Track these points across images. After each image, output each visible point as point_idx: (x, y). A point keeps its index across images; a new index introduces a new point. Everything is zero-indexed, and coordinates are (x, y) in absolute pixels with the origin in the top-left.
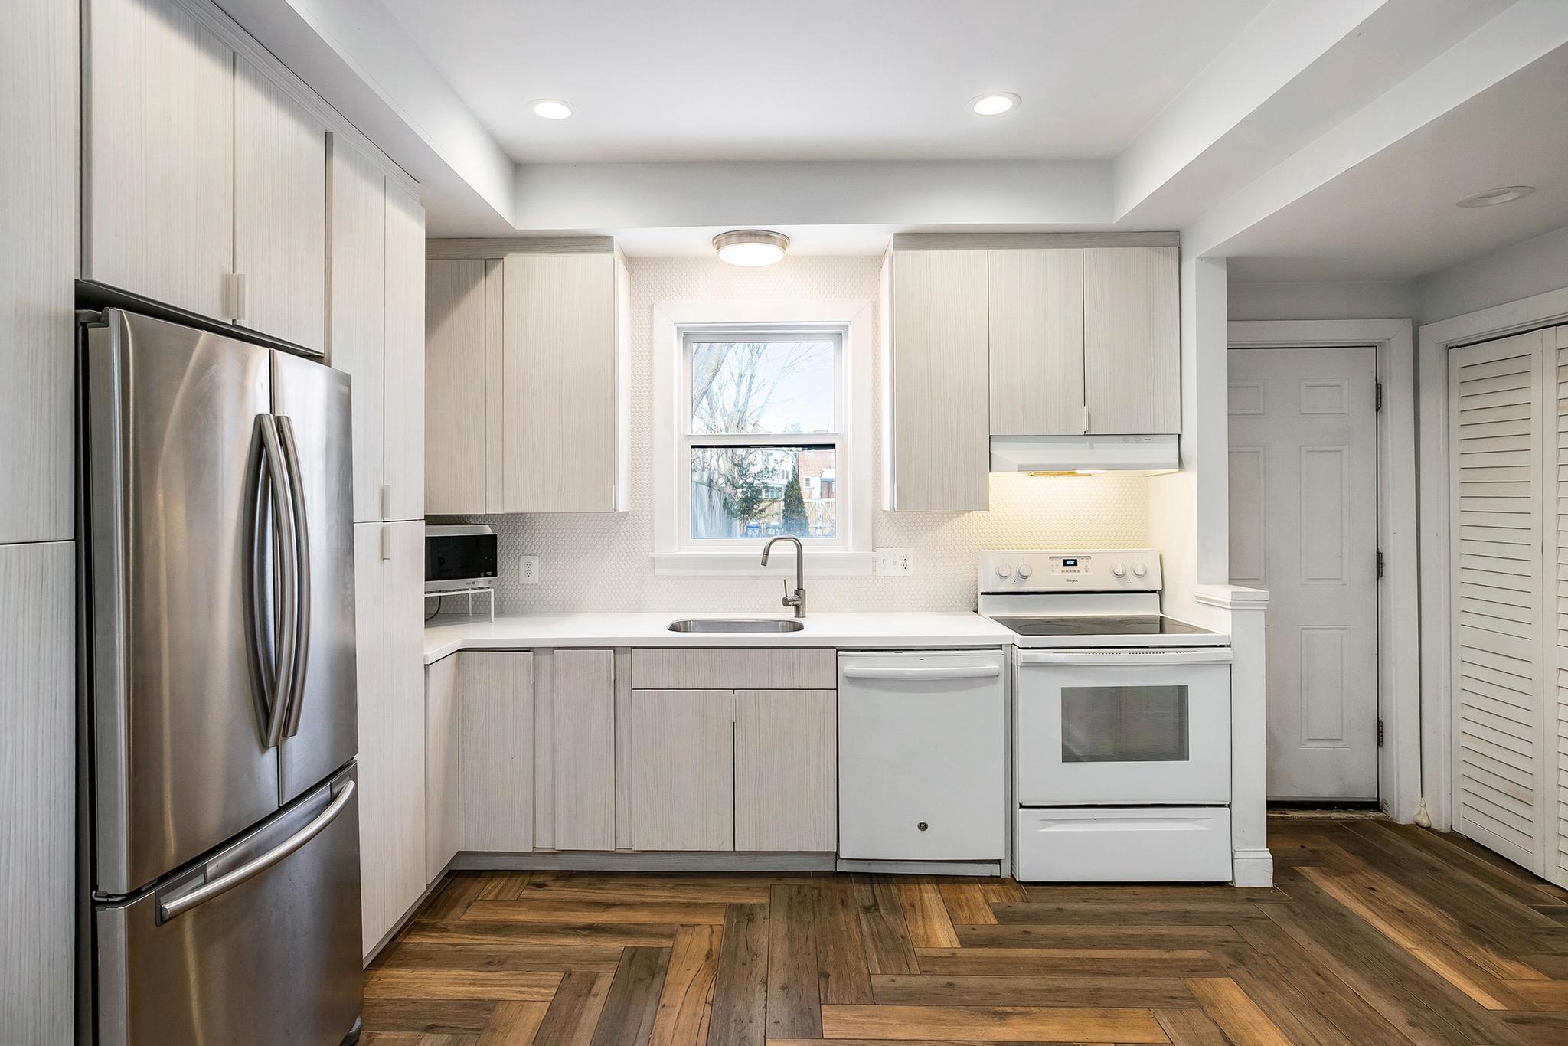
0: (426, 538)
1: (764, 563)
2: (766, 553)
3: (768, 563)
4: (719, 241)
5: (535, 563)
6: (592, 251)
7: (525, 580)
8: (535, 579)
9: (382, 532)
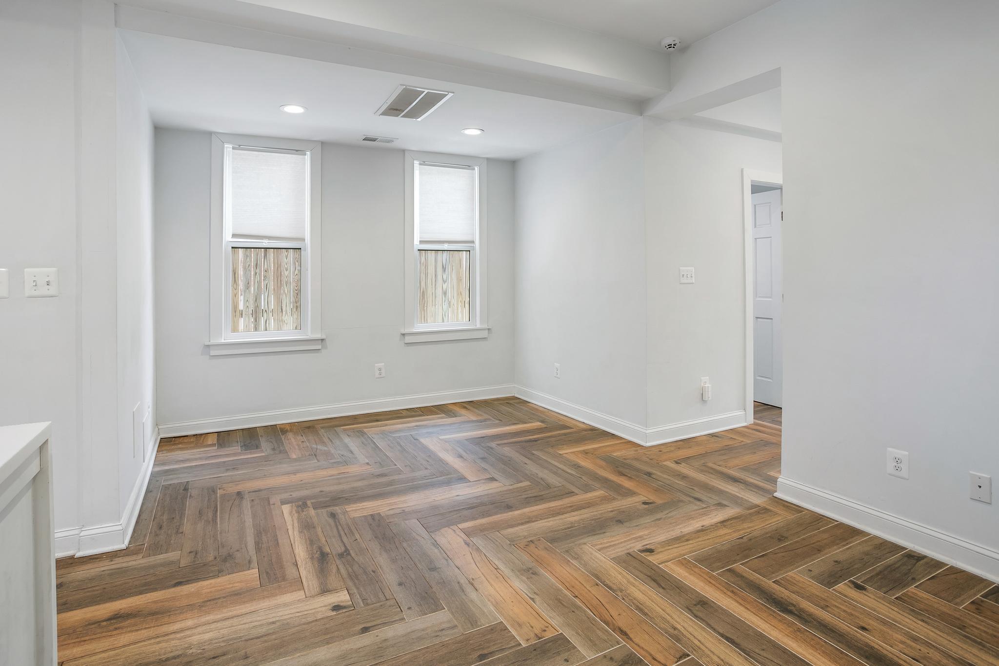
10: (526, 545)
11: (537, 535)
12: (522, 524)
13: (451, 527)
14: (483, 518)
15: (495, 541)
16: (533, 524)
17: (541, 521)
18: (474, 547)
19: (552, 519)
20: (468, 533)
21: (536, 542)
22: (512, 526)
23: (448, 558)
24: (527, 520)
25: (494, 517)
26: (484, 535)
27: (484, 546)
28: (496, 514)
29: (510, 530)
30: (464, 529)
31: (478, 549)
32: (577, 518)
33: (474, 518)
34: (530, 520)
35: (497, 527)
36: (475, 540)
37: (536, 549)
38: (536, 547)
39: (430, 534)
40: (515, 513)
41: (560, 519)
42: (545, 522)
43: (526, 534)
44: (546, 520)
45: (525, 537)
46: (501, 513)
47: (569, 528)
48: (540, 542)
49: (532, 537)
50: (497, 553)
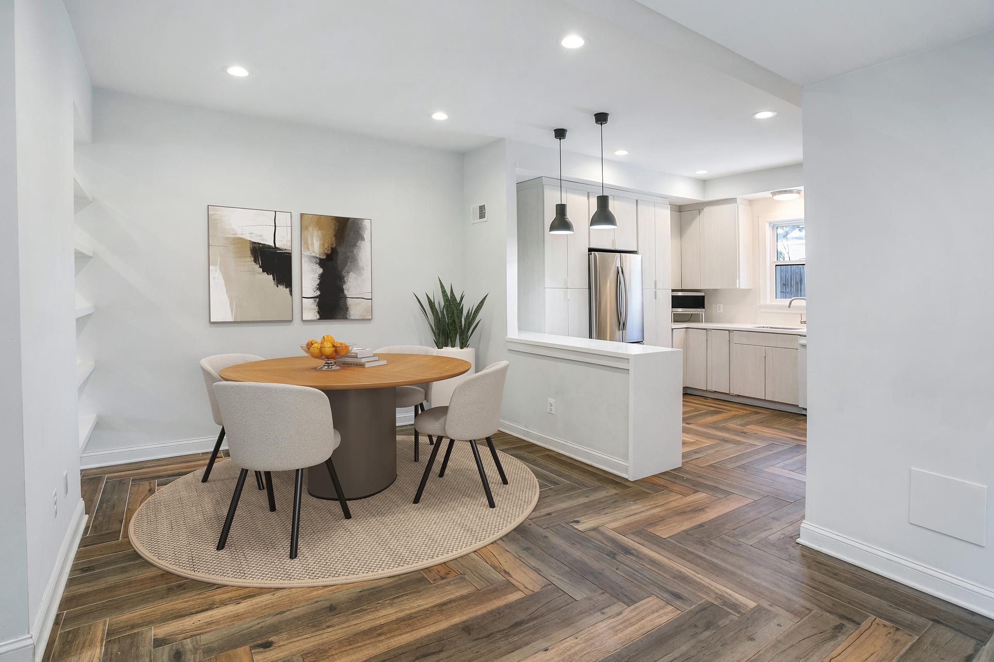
0: (672, 296)
1: (789, 307)
2: (790, 303)
3: (791, 308)
4: (774, 194)
5: (722, 306)
6: (729, 204)
7: (719, 312)
8: (722, 311)
9: (655, 292)
10: (448, 574)
11: (436, 587)
12: (450, 601)
13: (531, 593)
14: (499, 609)
15: (480, 577)
16: (439, 602)
17: (428, 606)
18: (498, 570)
19: (413, 611)
20: (510, 587)
21: (438, 577)
22: (463, 598)
23: (519, 558)
24: (444, 607)
25: (484, 611)
26: (492, 584)
27: (490, 572)
28: (483, 616)
29: (464, 592)
30: (516, 591)
31: (495, 568)
32: (384, 612)
33: (509, 606)
34: (442, 608)
35: (479, 597)
36: (500, 577)
37: (439, 570)
38: (439, 572)
39: (549, 583)
40: (458, 619)
41: (403, 610)
42: (423, 605)
43: (448, 588)
44: (422, 608)
45: (449, 584)
46: (477, 618)
47: (398, 597)
48: (434, 578)
49: (442, 584)
50: (476, 565)
